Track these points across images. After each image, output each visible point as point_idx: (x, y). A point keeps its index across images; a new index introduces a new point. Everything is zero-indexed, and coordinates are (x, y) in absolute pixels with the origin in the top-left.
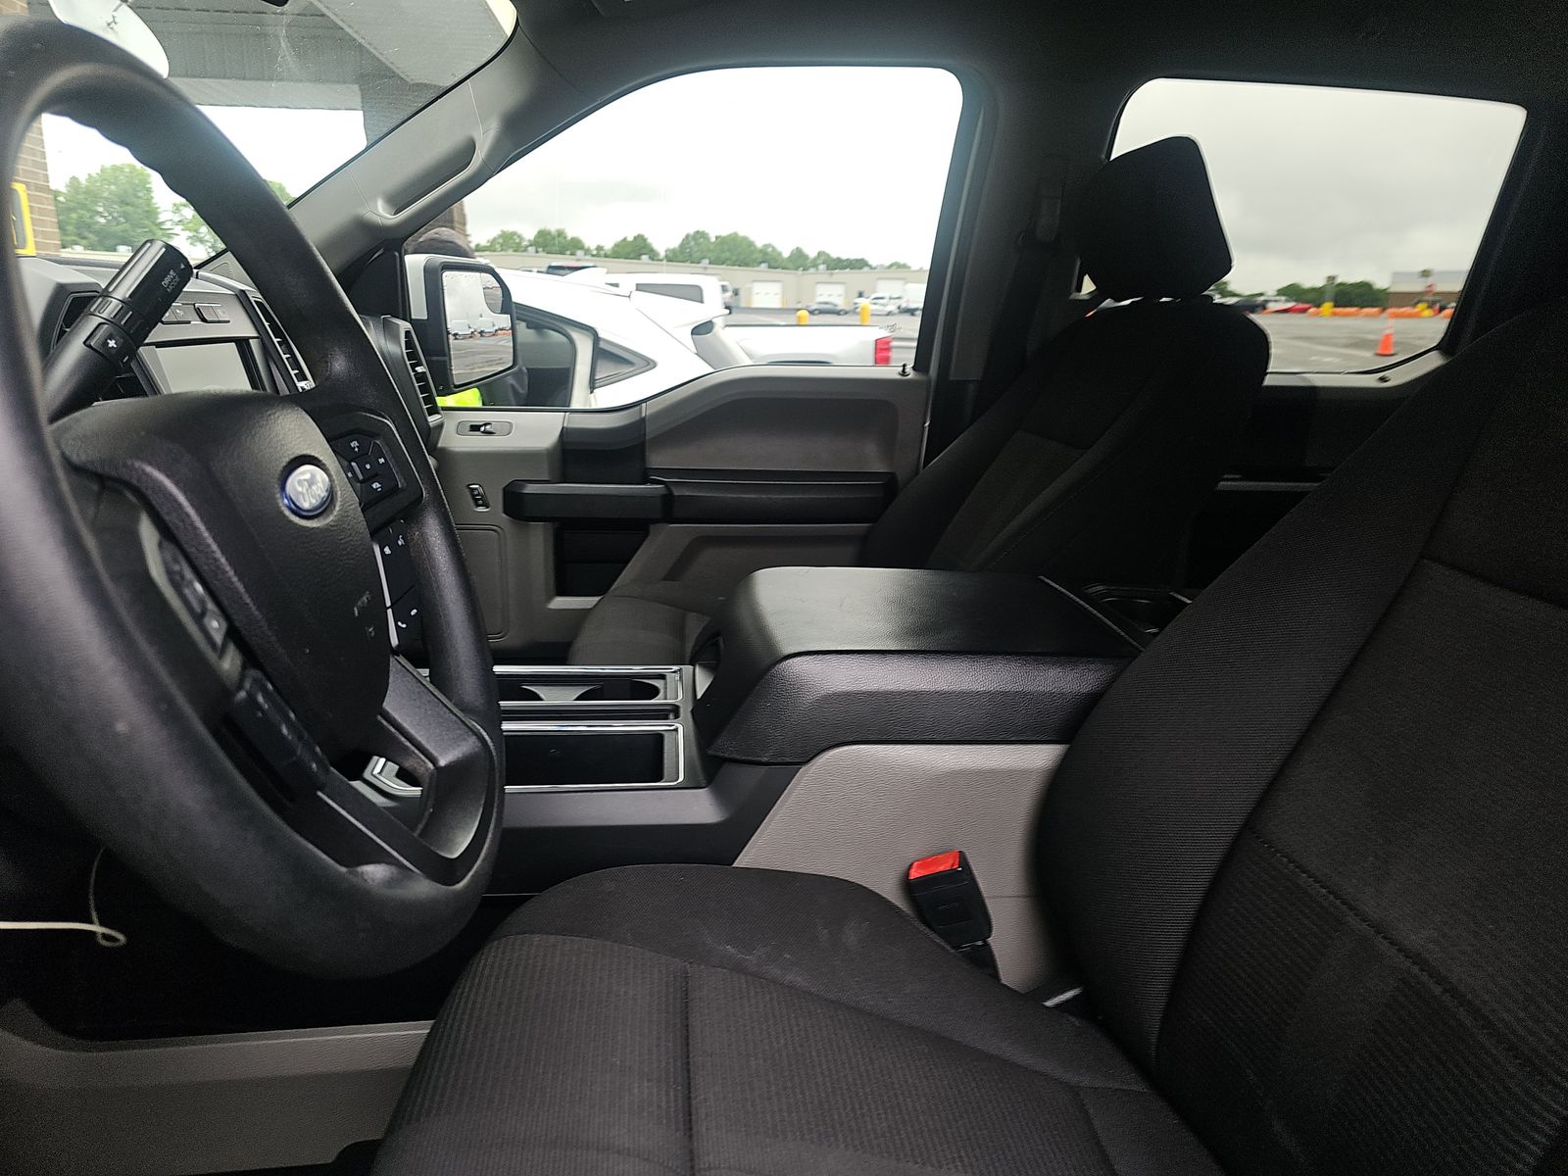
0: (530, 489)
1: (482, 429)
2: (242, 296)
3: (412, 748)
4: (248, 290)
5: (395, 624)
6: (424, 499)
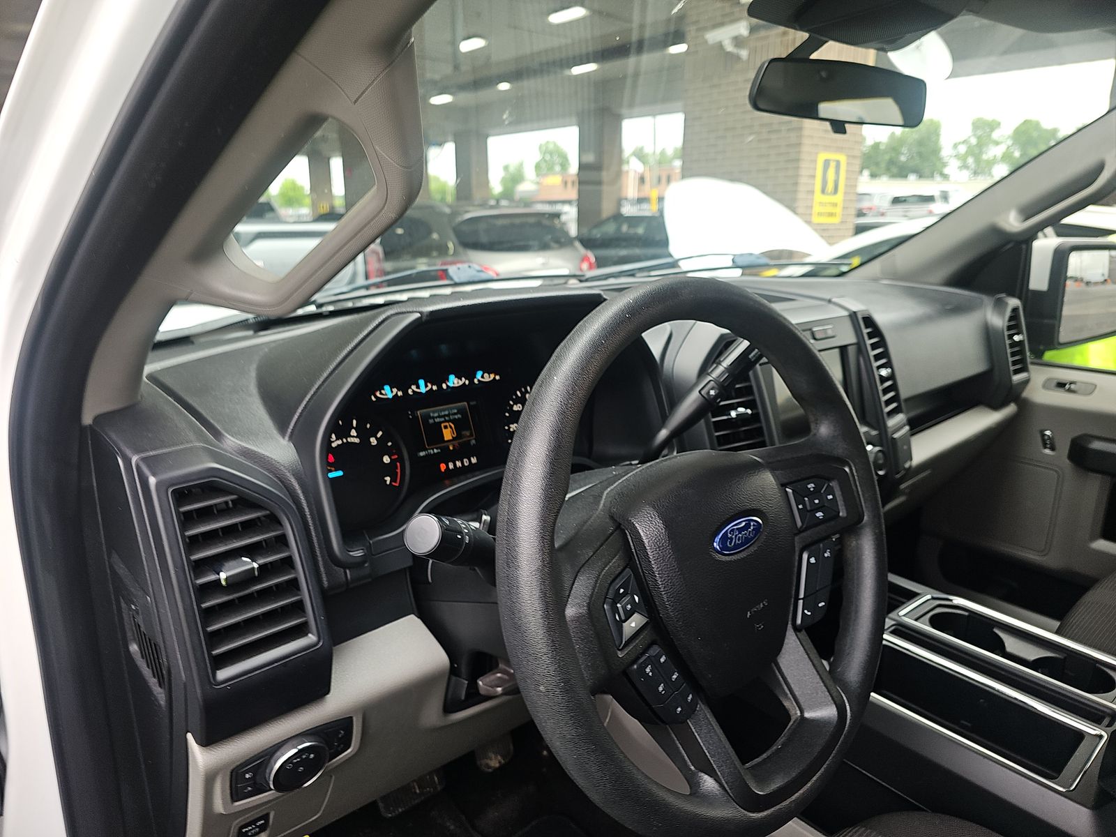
0: (1097, 445)
1: (1067, 386)
2: (853, 316)
3: (790, 695)
4: (859, 311)
5: (803, 611)
6: (864, 522)
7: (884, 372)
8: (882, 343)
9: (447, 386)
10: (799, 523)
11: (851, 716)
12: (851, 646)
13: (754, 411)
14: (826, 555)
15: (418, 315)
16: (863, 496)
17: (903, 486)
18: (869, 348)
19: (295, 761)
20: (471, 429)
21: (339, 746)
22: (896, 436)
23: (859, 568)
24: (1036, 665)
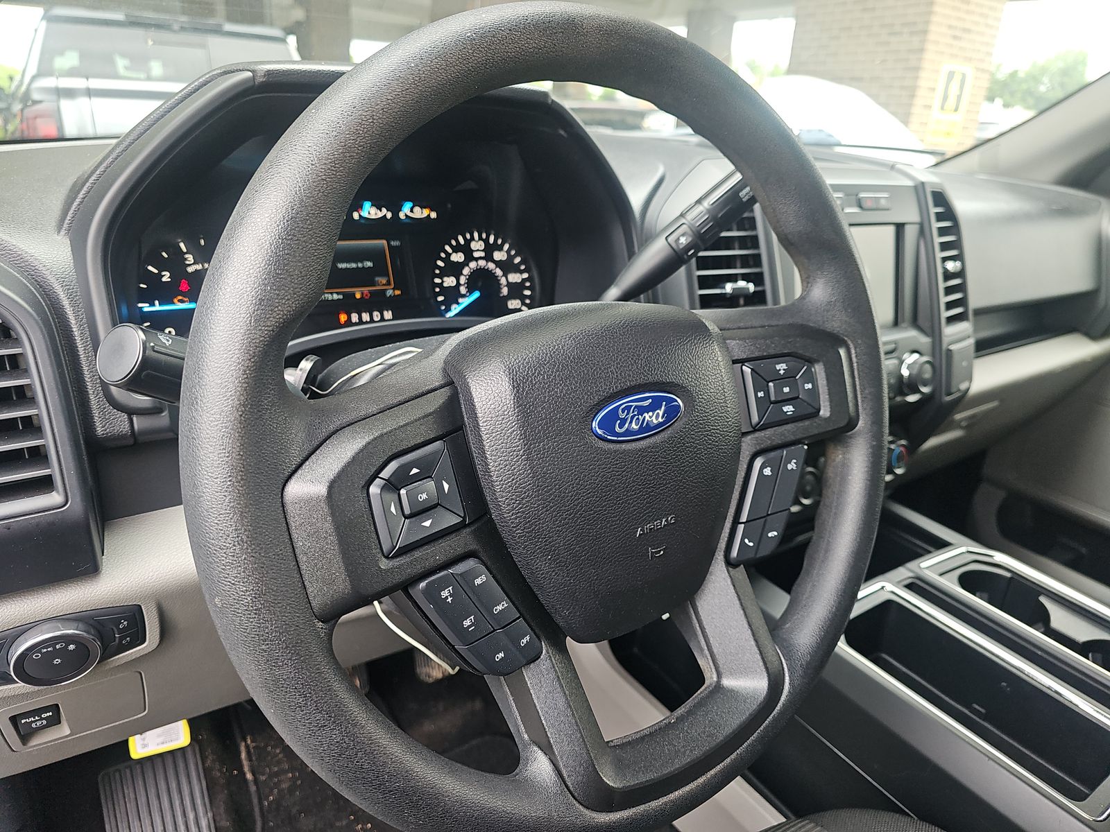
2: (919, 188)
3: (706, 652)
4: (929, 183)
5: (742, 540)
6: (857, 428)
7: (952, 266)
8: (955, 229)
9: (360, 216)
10: (755, 419)
11: (789, 692)
12: (810, 596)
13: (759, 289)
14: (789, 467)
15: (250, 74)
16: (862, 392)
17: (958, 417)
18: (935, 233)
19: (45, 650)
20: (388, 276)
21: (121, 639)
22: (952, 347)
23: (842, 492)
24: (1085, 649)
